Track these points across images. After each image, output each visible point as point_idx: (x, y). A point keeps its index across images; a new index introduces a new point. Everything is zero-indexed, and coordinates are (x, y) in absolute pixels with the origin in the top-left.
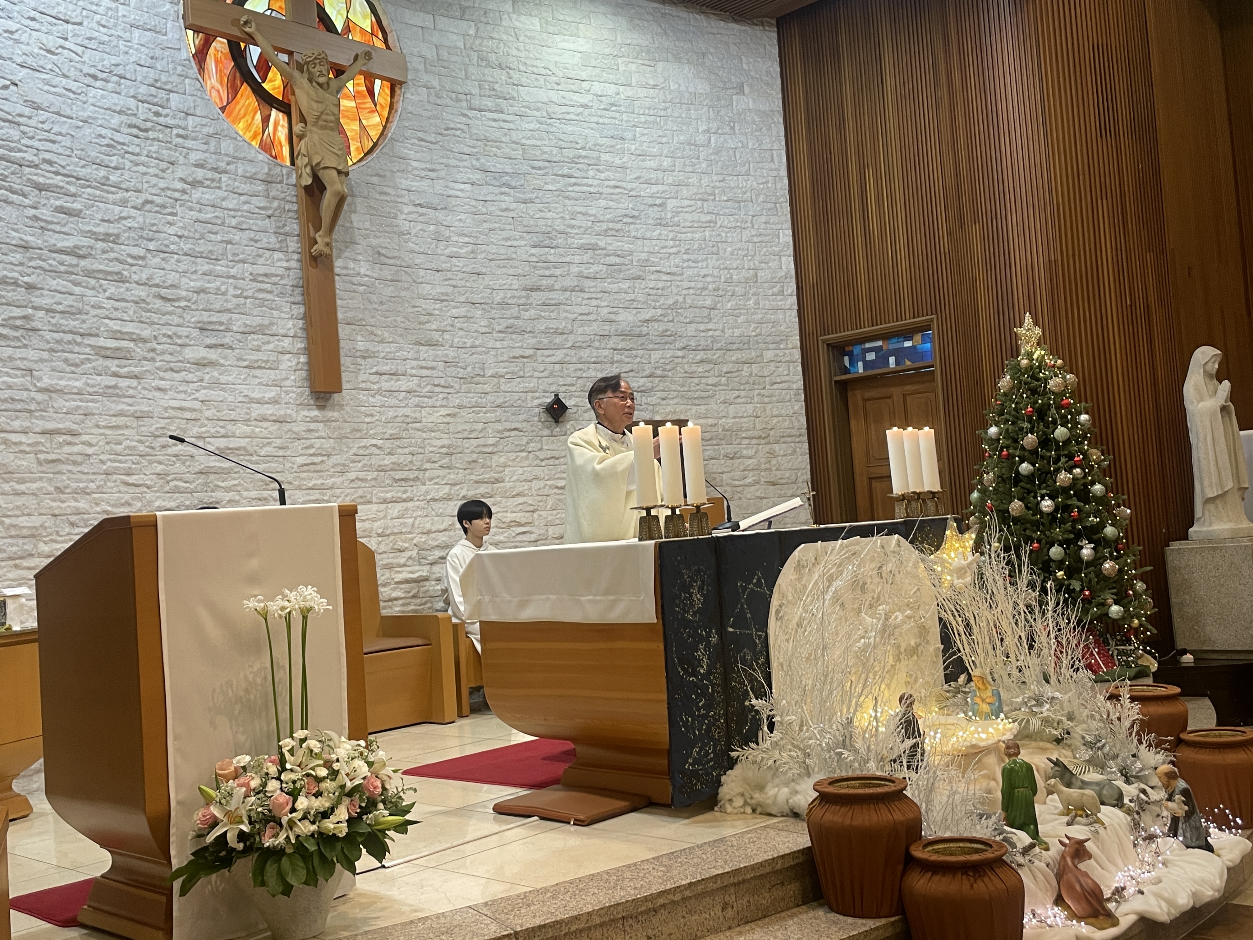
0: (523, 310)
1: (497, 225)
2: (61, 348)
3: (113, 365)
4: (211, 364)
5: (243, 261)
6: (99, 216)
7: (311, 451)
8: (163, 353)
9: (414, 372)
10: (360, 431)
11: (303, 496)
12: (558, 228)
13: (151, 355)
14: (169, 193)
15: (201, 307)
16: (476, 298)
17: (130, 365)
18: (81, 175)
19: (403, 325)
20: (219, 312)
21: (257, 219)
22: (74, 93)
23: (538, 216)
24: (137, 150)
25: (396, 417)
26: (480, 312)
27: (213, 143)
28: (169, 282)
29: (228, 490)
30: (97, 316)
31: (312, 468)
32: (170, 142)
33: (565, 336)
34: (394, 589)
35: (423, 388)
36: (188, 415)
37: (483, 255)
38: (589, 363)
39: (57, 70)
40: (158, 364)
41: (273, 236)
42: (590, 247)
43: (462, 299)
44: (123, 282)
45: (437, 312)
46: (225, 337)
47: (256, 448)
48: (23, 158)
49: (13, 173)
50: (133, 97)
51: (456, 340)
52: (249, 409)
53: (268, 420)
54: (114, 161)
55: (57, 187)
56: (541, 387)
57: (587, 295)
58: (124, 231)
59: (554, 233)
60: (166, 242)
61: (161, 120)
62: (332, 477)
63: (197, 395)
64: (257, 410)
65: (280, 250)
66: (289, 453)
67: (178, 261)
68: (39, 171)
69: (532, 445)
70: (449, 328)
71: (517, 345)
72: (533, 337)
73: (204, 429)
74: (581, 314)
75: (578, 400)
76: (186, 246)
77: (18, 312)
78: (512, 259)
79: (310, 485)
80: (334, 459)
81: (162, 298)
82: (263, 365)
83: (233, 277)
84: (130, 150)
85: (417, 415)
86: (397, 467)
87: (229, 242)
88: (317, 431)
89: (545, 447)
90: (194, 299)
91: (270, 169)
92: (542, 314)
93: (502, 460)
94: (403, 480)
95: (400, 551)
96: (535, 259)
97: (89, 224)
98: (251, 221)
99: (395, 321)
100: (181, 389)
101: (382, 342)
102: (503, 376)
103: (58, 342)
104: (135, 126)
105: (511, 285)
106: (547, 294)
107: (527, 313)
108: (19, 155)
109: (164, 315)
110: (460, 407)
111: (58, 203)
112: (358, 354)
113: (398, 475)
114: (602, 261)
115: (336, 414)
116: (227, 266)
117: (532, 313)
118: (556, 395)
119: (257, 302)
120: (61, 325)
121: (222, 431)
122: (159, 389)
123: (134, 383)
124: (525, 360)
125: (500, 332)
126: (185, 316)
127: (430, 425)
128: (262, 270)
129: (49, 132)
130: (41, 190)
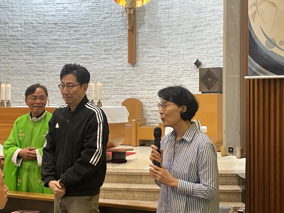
0: (192, 34)
1: (186, 9)
2: (74, 58)
3: (84, 61)
4: (107, 58)
5: (116, 34)
6: (83, 30)
7: (130, 77)
8: (96, 57)
9: (159, 55)
10: (143, 72)
11: (127, 88)
12: (203, 6)
13: (93, 58)
14: (99, 22)
15: (105, 46)
16: (179, 32)
17: (88, 60)
18: (79, 23)
19: (157, 43)
20: (109, 46)
21: (120, 23)
22: (78, 6)
23: (198, 4)
24: (92, 14)
25: (153, 68)
26: (180, 36)
27: (110, 7)
28: (98, 41)
29: (109, 86)
30: (81, 51)
31: (130, 81)
32: (100, 10)
33: (204, 40)
34: (150, 112)
35: (162, 60)
36: (101, 70)
37: (182, 19)
38: (210, 48)
39: (75, 2)
40: (94, 60)
41: (123, 26)
42: (213, 10)
43: (175, 33)
44: (88, 43)
45: (167, 38)
46: (110, 52)
47: (116, 77)
48: (67, 22)
49: (65, 26)
50: (92, 2)
51: (172, 45)
52: (115, 68)
53: (119, 70)
54: (87, 18)
55: (74, 26)
56: (195, 57)
57: (211, 26)
58: (89, 32)
59: (203, 8)
60: (98, 33)
61: (98, 6)
62: (135, 84)
63: (103, 66)
64: (117, 68)
65: (125, 29)
66: (124, 78)
67: (100, 36)
68: (71, 24)
69: (192, 74)
70: (170, 42)
71: (190, 45)
72: (195, 42)
73: (104, 73)
74: (209, 33)
75: (206, 60)
76: (102, 33)
77: (65, 53)
78: (190, 19)
79: (129, 85)
80: (136, 79)
81: (96, 45)
82: (119, 57)
83: (113, 38)
84: (90, 14)
85: (159, 67)
86: (152, 81)
87: (112, 30)
88: (132, 72)
89: (196, 75)
90: (104, 44)
91: (123, 10)
92: (198, 34)
93: (183, 79)
94: (153, 84)
95: (152, 103)
96: (196, 18)
97: (81, 32)
98: (118, 24)
99: (154, 42)
100: (99, 64)
101: (150, 48)
102: (185, 55)
103: (73, 57)
104: (92, 9)
105: (189, 27)
106: (199, 28)
107: (193, 35)
108: (66, 22)
109: (96, 49)
110: (172, 64)
111: (74, 30)
112: (143, 52)
113: (152, 83)
114: (216, 14)
115: (137, 68)
116: (112, 35)
117: (195, 34)
118: (198, 60)
119: (119, 43)
120: (74, 54)
121: (109, 73)
122: (94, 65)
123: (89, 64)
124: (192, 49)
125: (185, 41)
126: (101, 48)
127: (163, 70)
128: (120, 35)
129: (73, 15)
130: (71, 28)
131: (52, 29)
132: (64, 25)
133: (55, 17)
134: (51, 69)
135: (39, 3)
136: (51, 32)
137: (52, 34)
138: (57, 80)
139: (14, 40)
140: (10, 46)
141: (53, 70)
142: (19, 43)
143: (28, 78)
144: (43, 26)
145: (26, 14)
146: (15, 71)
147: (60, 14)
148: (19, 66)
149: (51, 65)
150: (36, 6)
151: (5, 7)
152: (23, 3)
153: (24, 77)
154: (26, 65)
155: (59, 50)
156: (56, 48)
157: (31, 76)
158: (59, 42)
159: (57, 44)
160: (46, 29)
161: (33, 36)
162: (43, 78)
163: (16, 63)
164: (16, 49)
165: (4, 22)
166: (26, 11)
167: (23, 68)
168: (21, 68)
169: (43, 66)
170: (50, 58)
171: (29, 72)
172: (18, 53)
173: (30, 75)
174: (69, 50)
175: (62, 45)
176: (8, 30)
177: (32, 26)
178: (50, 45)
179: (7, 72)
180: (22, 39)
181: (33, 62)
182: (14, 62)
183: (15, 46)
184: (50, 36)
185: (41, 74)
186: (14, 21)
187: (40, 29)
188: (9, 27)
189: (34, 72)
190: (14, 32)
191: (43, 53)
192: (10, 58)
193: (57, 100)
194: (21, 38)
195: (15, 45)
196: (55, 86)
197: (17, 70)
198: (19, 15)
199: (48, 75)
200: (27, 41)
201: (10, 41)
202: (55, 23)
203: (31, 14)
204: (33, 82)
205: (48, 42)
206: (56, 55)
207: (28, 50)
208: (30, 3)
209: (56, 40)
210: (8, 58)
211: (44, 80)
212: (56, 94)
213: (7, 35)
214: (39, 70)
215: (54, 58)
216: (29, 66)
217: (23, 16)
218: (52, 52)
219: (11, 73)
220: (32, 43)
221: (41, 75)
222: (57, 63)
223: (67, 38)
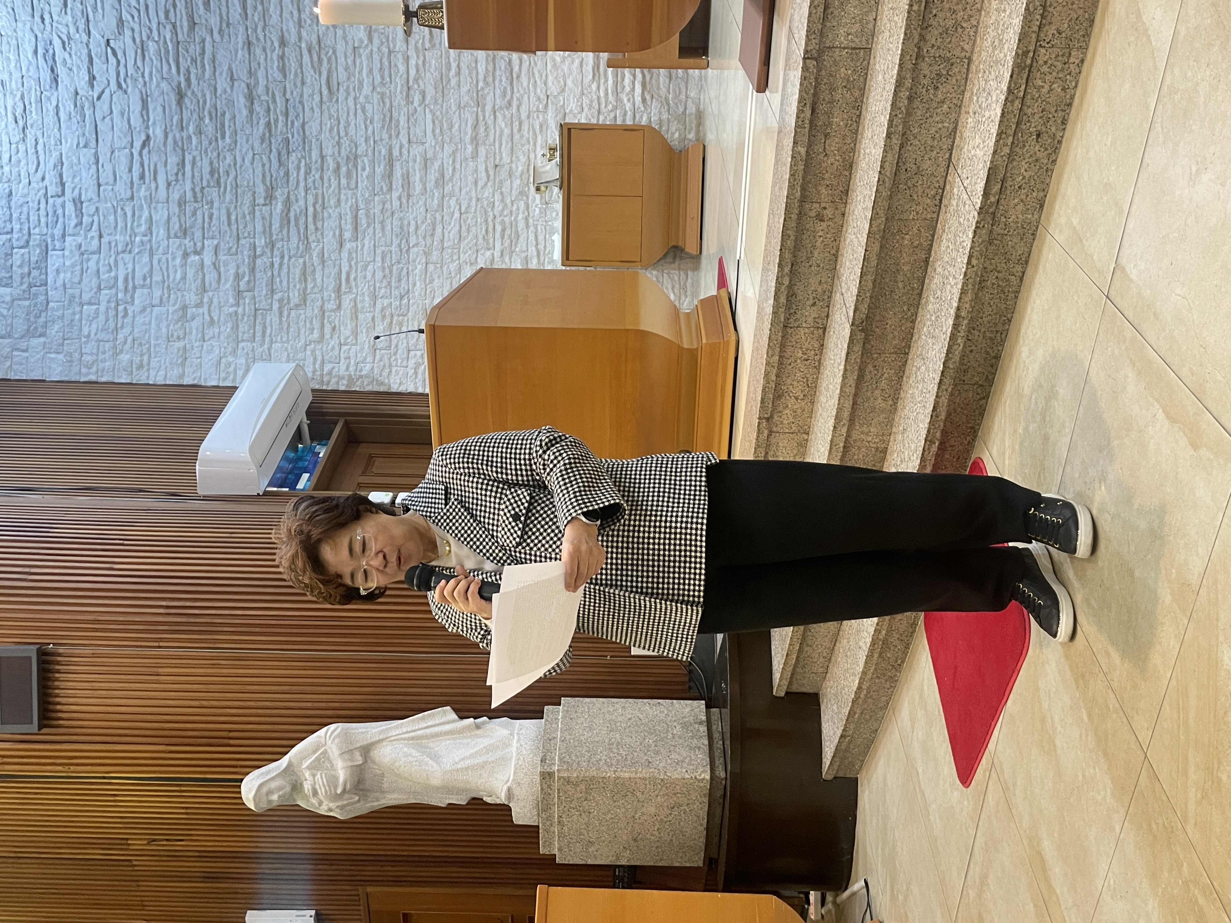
108: (169, 44)
129: (139, 11)
130: (195, 24)
131: (206, 113)
132: (184, 55)
133: (149, 99)
134: (380, 126)
135: (94, 167)
136: (217, 116)
137: (225, 113)
138: (427, 102)
139: (257, 283)
140: (280, 301)
141: (385, 116)
142: (268, 264)
143: (419, 232)
144: (195, 153)
145: (143, 228)
146: (389, 283)
147: (135, 75)
148: (370, 267)
149: (363, 127)
150: (107, 184)
151: (112, 313)
152: (96, 242)
153: (415, 249)
154: (363, 239)
155: (295, 84)
156: (287, 100)
157: (411, 217)
158: (262, 82)
159: (268, 94)
160: (205, 143)
161: (237, 202)
162: (420, 164)
163: (355, 279)
164: (294, 279)
165: (177, 322)
166: (129, 225)
167: (378, 252)
168: (379, 259)
169: (366, 161)
170: (331, 129)
171: (395, 223)
172: (314, 271)
173: (406, 222)
174: (292, 38)
175: (272, 68)
176: (212, 308)
177: (196, 201)
178: (276, 127)
179: (395, 318)
180: (250, 250)
181: (349, 204)
182: (350, 288)
183: (281, 282)
184: (235, 124)
185: (403, 175)
186: (174, 279)
187: (207, 169)
188: (199, 305)
189: (396, 203)
190: (223, 281)
191: (310, 158)
192: (332, 302)
193: (515, 103)
194: (245, 253)
195: (278, 280)
196: (454, 108)
197: (384, 276)
198: (146, 259)
199: (405, 142)
200: (259, 228)
201: (260, 302)
202: (178, 97)
203: (142, 205)
204: (436, 211)
205: (264, 135)
206: (317, 98)
207: (297, 225)
208: (94, 210)
209: (250, 98)
210: (333, 311)
211: (430, 159)
212: (488, 108)
213: (236, 312)
214: (387, 181)
215: (332, 110)
216: (368, 226)
217: (150, 241)
218: (306, 120)
219: (398, 303)
220: (268, 208)
221: (408, 170)
222: (355, 99)
223: (240, 45)
